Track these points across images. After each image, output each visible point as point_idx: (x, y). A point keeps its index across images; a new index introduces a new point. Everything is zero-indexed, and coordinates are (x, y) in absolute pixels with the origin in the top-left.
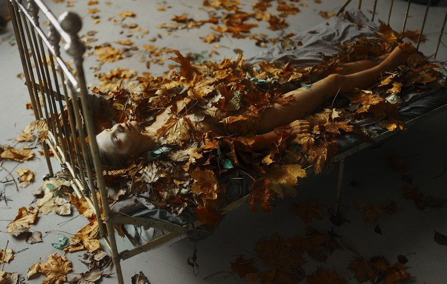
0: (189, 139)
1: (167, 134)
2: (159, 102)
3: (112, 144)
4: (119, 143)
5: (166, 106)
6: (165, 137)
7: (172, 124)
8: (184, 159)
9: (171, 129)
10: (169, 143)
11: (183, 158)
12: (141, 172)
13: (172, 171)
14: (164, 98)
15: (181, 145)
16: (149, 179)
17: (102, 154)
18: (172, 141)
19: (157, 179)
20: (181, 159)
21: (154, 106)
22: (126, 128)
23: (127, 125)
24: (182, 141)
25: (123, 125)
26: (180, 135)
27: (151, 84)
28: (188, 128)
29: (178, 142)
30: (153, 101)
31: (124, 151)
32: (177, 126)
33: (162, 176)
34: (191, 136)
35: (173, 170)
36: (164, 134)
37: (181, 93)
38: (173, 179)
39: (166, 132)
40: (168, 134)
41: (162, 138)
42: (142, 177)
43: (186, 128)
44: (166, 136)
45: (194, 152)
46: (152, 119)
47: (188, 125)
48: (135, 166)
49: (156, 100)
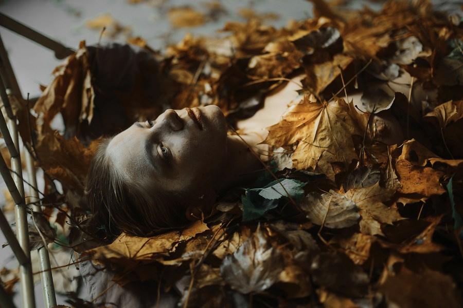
0: (355, 162)
1: (294, 140)
2: (274, 67)
3: (148, 162)
4: (167, 160)
5: (291, 76)
6: (290, 149)
7: (309, 116)
8: (347, 221)
9: (305, 129)
10: (300, 166)
11: (342, 218)
12: (219, 252)
13: (314, 265)
14: (286, 59)
15: (332, 174)
16: (243, 282)
17: (118, 188)
18: (309, 163)
19: (267, 283)
20: (339, 222)
21: (261, 76)
22: (190, 122)
23: (191, 114)
24: (334, 164)
25: (183, 113)
26: (330, 147)
27: (255, 37)
28: (352, 130)
29: (326, 167)
30: (259, 65)
31: (177, 185)
32: (321, 122)
33: (285, 277)
34: (358, 151)
35: (321, 262)
36: (287, 141)
37: (327, 45)
38: (315, 286)
39: (292, 136)
40: (298, 142)
41: (281, 150)
42: (222, 269)
43: (346, 129)
44: (292, 145)
45: (374, 201)
46: (254, 102)
47: (350, 122)
48: (204, 228)
49: (266, 63)
